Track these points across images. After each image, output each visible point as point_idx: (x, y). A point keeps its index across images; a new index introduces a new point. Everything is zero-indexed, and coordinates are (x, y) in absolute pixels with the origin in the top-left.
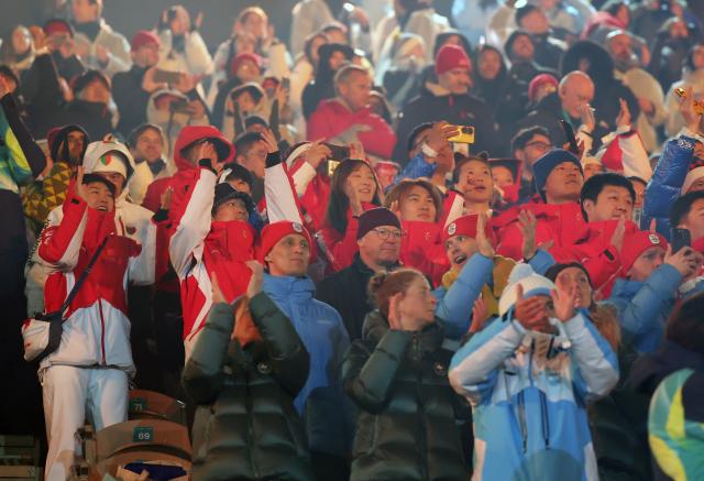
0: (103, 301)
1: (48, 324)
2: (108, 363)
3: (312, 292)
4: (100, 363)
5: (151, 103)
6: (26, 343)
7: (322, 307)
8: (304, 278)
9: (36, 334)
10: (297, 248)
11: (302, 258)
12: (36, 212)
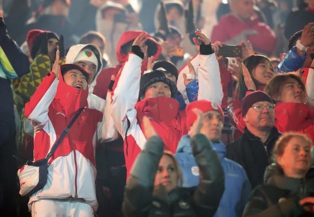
0: (77, 152)
1: (37, 169)
2: (79, 196)
3: (224, 153)
4: (73, 196)
5: (99, 15)
6: (21, 182)
7: (230, 164)
8: (218, 142)
9: (29, 176)
10: (215, 121)
11: (218, 128)
12: (26, 90)
